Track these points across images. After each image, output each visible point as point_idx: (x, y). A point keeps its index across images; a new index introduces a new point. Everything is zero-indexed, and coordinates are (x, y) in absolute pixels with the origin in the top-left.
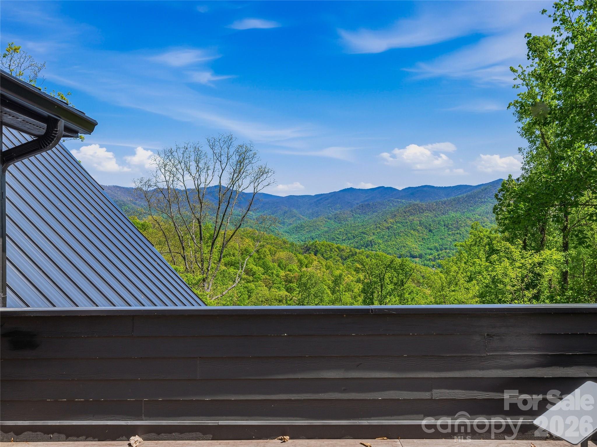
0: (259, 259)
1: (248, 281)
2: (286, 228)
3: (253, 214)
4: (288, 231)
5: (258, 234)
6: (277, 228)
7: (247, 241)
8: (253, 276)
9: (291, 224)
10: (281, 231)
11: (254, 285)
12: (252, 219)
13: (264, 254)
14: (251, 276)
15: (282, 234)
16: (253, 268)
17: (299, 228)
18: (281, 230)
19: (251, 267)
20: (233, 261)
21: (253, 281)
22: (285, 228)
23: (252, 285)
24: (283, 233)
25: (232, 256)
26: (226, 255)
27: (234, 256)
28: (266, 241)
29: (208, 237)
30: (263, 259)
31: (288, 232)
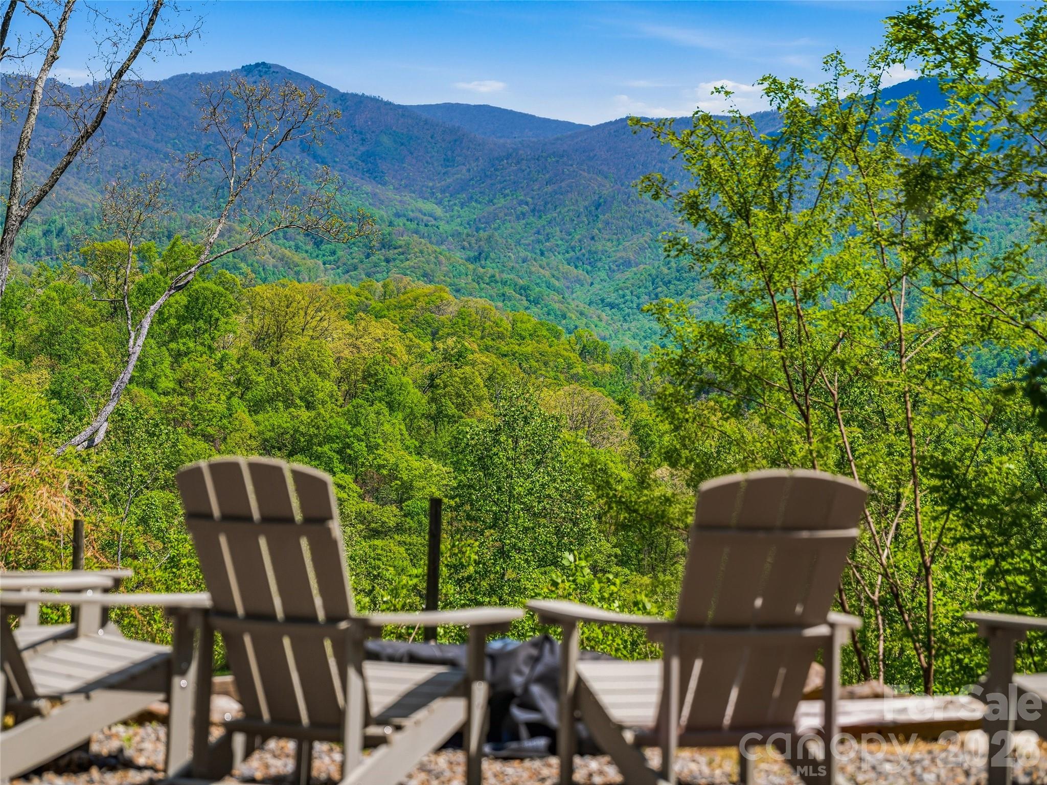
0: (437, 418)
1: (373, 530)
2: (603, 286)
3: (439, 211)
4: (612, 298)
5: (453, 309)
6: (557, 283)
7: (379, 333)
8: (400, 502)
9: (628, 264)
10: (579, 298)
11: (402, 550)
12: (434, 239)
13: (458, 396)
14: (392, 502)
15: (582, 314)
16: (404, 465)
17: (667, 283)
18: (579, 292)
19: (392, 461)
20: (303, 429)
21: (399, 529)
22: (597, 286)
23: (395, 548)
24: (591, 311)
25: (297, 407)
26: (271, 400)
27: (309, 406)
28: (497, 344)
29: (182, 312)
30: (453, 420)
31: (612, 306)
